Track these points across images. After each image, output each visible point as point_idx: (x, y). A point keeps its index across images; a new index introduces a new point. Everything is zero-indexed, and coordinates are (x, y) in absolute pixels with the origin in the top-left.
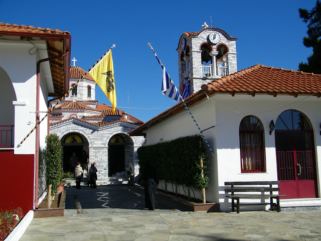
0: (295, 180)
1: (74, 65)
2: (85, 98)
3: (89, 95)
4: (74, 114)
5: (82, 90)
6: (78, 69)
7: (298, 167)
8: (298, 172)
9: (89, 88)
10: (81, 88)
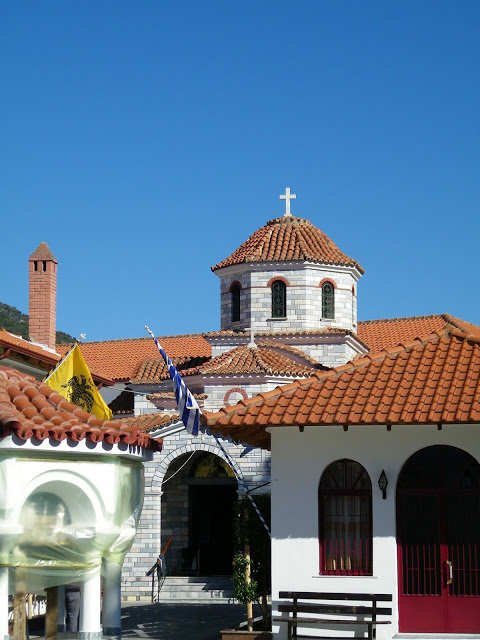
0: (440, 594)
1: (288, 214)
2: (313, 322)
3: (328, 310)
4: (237, 390)
5: (303, 297)
6: (293, 228)
7: (446, 568)
8: (447, 577)
9: (328, 288)
10: (298, 291)
